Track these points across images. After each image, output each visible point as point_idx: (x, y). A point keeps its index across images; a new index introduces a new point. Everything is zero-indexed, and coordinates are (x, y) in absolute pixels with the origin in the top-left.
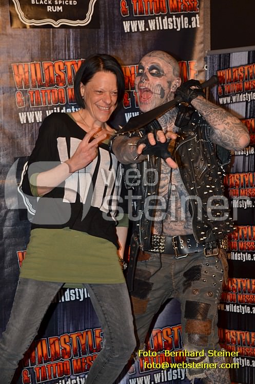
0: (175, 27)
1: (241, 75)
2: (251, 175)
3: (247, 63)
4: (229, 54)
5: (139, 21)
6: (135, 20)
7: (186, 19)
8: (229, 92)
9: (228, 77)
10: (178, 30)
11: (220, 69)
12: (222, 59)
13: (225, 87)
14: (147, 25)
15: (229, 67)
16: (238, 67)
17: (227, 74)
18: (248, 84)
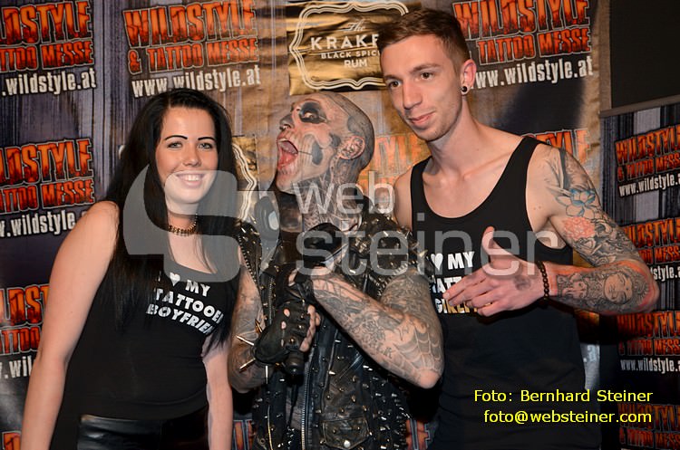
0: (549, 78)
1: (650, 147)
2: (670, 314)
3: (659, 126)
4: (633, 113)
5: (488, 73)
6: (482, 71)
7: (568, 64)
8: (633, 176)
9: (631, 152)
10: (553, 82)
11: (619, 139)
12: (621, 123)
13: (628, 167)
14: (502, 77)
15: (633, 135)
16: (646, 133)
17: (629, 146)
18: (661, 161)
